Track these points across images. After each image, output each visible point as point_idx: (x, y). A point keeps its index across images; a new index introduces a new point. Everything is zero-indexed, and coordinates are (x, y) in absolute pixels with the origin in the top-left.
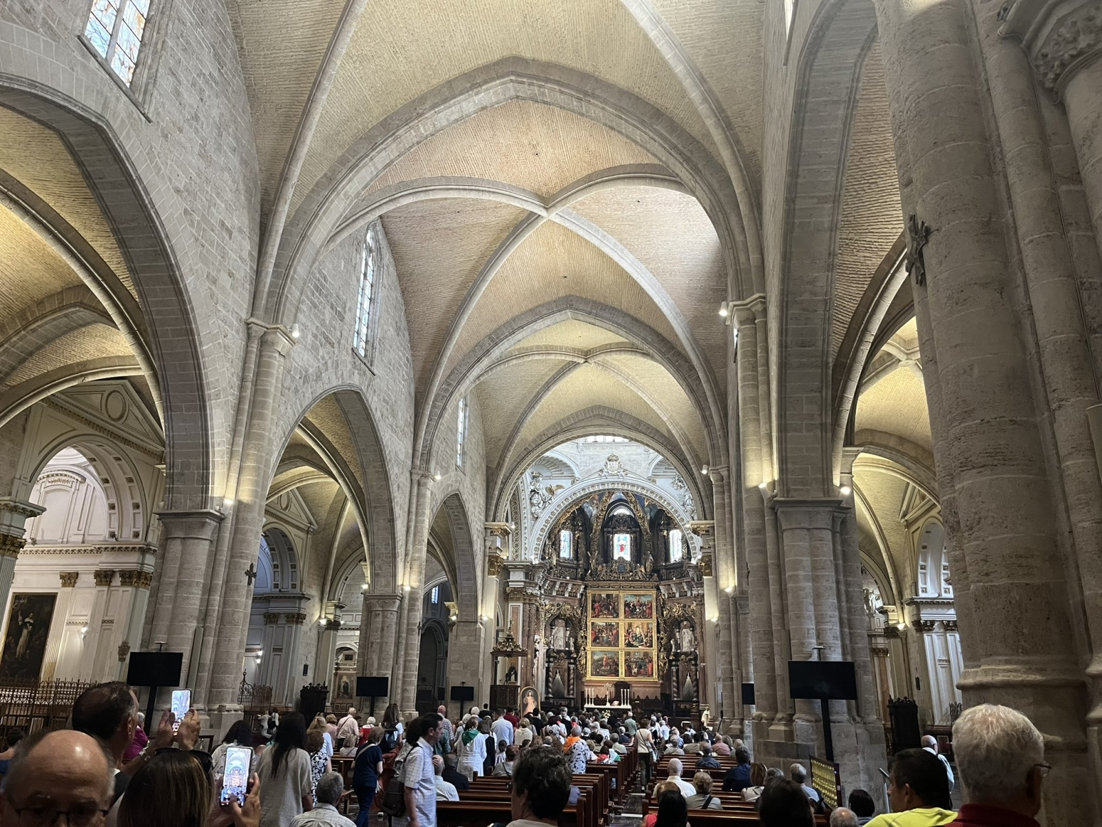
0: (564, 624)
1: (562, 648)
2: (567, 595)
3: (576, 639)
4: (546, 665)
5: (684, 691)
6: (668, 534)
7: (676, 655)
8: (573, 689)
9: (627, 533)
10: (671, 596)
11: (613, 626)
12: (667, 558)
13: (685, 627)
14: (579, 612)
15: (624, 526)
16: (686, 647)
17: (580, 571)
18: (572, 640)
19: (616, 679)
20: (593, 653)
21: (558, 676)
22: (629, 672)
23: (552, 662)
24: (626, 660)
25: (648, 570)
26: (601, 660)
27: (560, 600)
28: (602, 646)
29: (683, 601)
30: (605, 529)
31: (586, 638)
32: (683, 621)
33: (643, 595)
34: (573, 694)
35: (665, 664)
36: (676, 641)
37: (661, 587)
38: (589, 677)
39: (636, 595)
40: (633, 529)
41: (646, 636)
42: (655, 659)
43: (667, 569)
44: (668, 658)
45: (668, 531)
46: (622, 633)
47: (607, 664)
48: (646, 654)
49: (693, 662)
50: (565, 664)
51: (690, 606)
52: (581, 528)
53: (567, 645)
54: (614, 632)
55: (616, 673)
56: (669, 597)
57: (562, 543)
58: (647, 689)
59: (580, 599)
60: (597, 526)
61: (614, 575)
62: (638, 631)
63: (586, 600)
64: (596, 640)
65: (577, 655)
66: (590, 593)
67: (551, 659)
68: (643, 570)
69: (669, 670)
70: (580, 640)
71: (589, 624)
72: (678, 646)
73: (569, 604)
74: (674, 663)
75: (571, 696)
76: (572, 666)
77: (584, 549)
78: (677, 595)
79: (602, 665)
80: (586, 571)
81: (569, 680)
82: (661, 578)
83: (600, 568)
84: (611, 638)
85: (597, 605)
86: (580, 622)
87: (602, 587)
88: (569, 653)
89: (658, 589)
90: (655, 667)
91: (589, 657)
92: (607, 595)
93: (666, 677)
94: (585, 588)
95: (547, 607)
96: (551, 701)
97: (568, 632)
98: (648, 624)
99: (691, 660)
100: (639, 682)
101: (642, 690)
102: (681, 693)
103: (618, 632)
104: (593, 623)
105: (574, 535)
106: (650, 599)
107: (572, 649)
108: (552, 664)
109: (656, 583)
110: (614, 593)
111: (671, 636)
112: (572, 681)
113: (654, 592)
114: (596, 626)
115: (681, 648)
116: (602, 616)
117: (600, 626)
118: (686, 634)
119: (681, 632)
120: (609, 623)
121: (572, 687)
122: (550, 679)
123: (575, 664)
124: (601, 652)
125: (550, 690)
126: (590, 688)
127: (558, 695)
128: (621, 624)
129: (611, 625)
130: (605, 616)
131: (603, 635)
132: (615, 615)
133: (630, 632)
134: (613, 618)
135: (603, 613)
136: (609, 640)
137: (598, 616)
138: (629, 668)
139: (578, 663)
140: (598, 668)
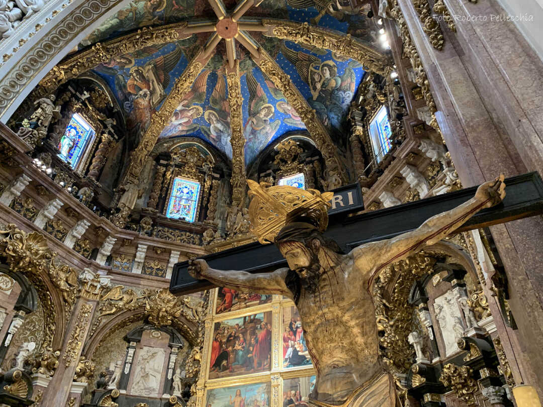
0: (167, 341)
3: (186, 371)
6: (366, 130)
7: (429, 372)
9: (299, 170)
11: (259, 321)
15: (293, 163)
20: (211, 396)
28: (232, 373)
31: (202, 361)
53: (168, 386)
54: (261, 334)
71: (209, 328)
72: (432, 346)
103: (269, 333)
104: (218, 325)
105: (203, 185)
114: (224, 330)
115: (441, 351)
116: (237, 306)
117: (232, 327)
118: (446, 307)
119: (431, 309)
120: (250, 316)
124: (229, 389)
128: (275, 313)
129: (254, 321)
130: (243, 304)
131: (238, 347)
132: (264, 298)
133: (297, 328)
134: (259, 304)
135: (240, 298)
136: (250, 355)
137: (228, 308)
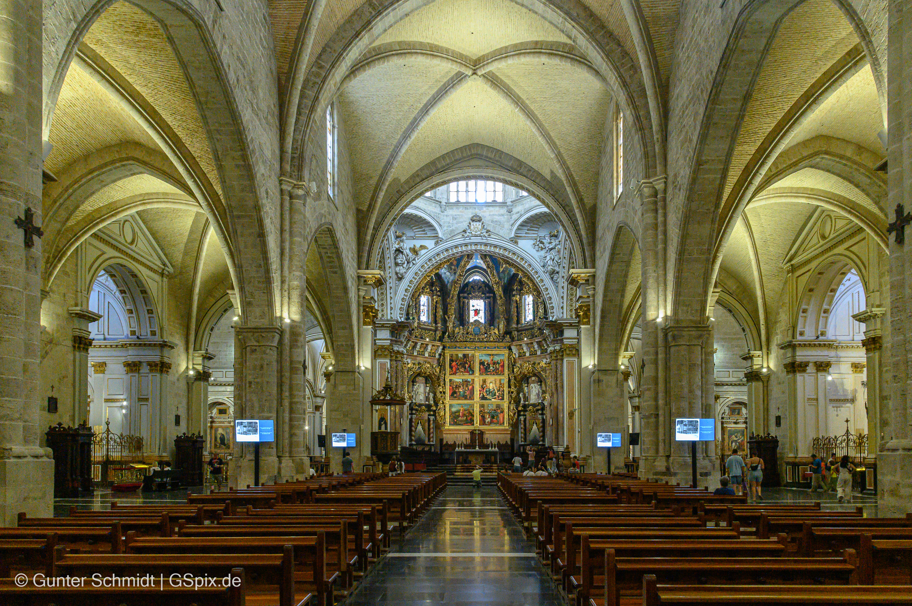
0: (424, 381)
1: (423, 402)
2: (427, 355)
3: (435, 394)
4: (410, 416)
5: (531, 436)
6: (520, 299)
7: (525, 406)
8: (433, 437)
9: (482, 298)
10: (522, 355)
11: (469, 382)
12: (518, 322)
13: (533, 382)
14: (438, 370)
15: (479, 292)
16: (533, 399)
17: (439, 334)
18: (431, 395)
19: (471, 428)
20: (451, 406)
21: (420, 427)
22: (483, 421)
23: (414, 414)
24: (480, 411)
25: (501, 332)
26: (458, 411)
27: (420, 359)
28: (459, 399)
29: (532, 359)
30: (461, 295)
31: (444, 393)
32: (530, 377)
33: (496, 355)
34: (433, 441)
35: (514, 414)
36: (524, 395)
37: (512, 347)
38: (447, 426)
39: (490, 355)
40: (488, 295)
41: (499, 391)
42: (506, 410)
43: (518, 331)
44: (517, 409)
45: (521, 295)
46: (477, 388)
47: (464, 415)
48: (498, 406)
49: (540, 412)
50: (426, 415)
51: (539, 364)
52: (439, 293)
53: (427, 399)
54: (470, 387)
55: (472, 422)
56: (519, 356)
57: (422, 308)
58: (499, 435)
59: (439, 360)
60: (455, 292)
61: (471, 336)
62: (491, 386)
63: (444, 359)
64: (453, 394)
65: (437, 407)
66: (448, 353)
67: (414, 412)
68: (497, 332)
69: (518, 419)
70: (439, 395)
71: (447, 380)
72: (526, 399)
73: (429, 363)
74: (522, 413)
75: (431, 443)
76: (432, 418)
77: (441, 313)
78: (528, 354)
80: (444, 333)
81: (429, 429)
82: (513, 339)
83: (457, 330)
84: (467, 393)
85: (454, 364)
86: (438, 379)
87: (459, 347)
88: (429, 407)
89: (510, 349)
90: (506, 416)
91: (447, 409)
92: (465, 356)
93: (515, 426)
94: (443, 349)
95: (409, 366)
96: (415, 447)
97: (428, 388)
98: (500, 380)
99: (538, 410)
100: (492, 430)
101: (494, 436)
102: (528, 438)
103: (473, 387)
104: (450, 380)
105: (433, 300)
106: (502, 358)
107: (432, 402)
108: (414, 416)
109: (509, 344)
110: (470, 353)
111: (520, 390)
112: (432, 430)
113: (506, 352)
114: (454, 382)
115: (529, 400)
116: (459, 373)
117: (457, 382)
118: (534, 389)
119: (529, 387)
120: (465, 379)
121: (432, 435)
122: (413, 428)
123: (434, 415)
124: (458, 405)
125: (413, 438)
126: (448, 436)
127: (420, 442)
128: (476, 380)
129: (467, 381)
130: (462, 373)
132: (471, 372)
133: (484, 387)
134: (469, 375)
135: (460, 370)
136: (465, 394)
137: (455, 374)
138: (483, 418)
139: (437, 414)
140: (455, 418)
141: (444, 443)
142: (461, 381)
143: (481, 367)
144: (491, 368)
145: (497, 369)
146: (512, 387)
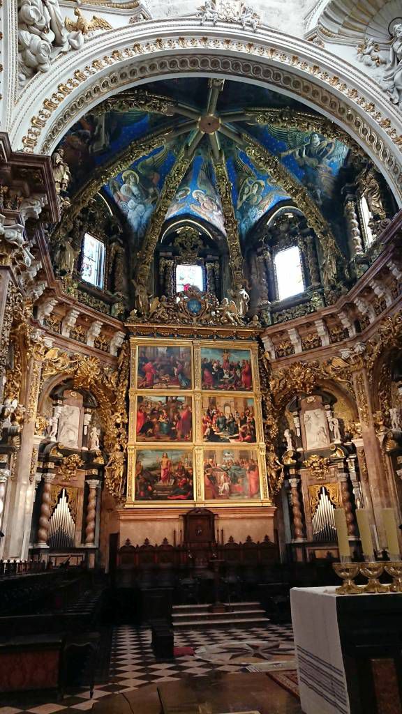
0: (81, 402)
1: (76, 447)
2: (90, 344)
3: (104, 430)
5: (317, 524)
6: (272, 258)
7: (296, 457)
8: (94, 530)
9: (199, 264)
10: (284, 354)
11: (180, 402)
12: (272, 295)
13: (312, 406)
14: (113, 379)
15: (193, 253)
17: (118, 308)
19: (186, 504)
20: (140, 454)
21: (63, 509)
23: (51, 472)
24: (207, 466)
26: (155, 467)
27: (75, 349)
28: (158, 439)
30: (161, 254)
31: (126, 426)
32: (305, 396)
33: (236, 351)
34: (93, 541)
37: (264, 339)
38: (131, 503)
40: (209, 257)
41: (243, 422)
43: (274, 310)
45: (273, 254)
46: (198, 416)
48: (244, 455)
50: (80, 478)
53: (85, 440)
54: (183, 414)
58: (248, 524)
59: (116, 357)
61: (182, 315)
63: (128, 357)
64: (146, 430)
66: (136, 345)
67: (51, 465)
70: (112, 431)
71: (133, 399)
72: (298, 441)
73: (94, 360)
74: (292, 472)
75: (90, 545)
76: (94, 483)
77: (124, 274)
78: (298, 350)
79: (157, 478)
81: (86, 511)
83: (155, 303)
86: (113, 398)
87: (159, 335)
88: (88, 457)
89: (261, 345)
91: (132, 461)
92: (171, 351)
94: (127, 338)
95: (48, 356)
96: (45, 558)
97: (89, 417)
98: (246, 400)
100: (233, 510)
101: (238, 524)
102: (309, 528)
104: (140, 399)
105: (108, 250)
108: (50, 476)
109: (257, 332)
110: (182, 345)
112: (92, 514)
113: (255, 345)
114: (148, 404)
115: (304, 445)
116: (159, 385)
117: (155, 403)
118: (312, 418)
119: (301, 417)
120: (172, 397)
121: (91, 525)
122: (46, 508)
123: (101, 477)
124: (156, 452)
125: (43, 533)
126: (132, 526)
127: (60, 542)
128: (197, 400)
129: (176, 401)
130: (164, 385)
131: (161, 420)
132: (184, 384)
133: (213, 414)
134: (180, 389)
135: (160, 379)
136: (173, 428)
137: (150, 385)
138: (212, 481)
139: (107, 475)
140: (149, 484)
141: (122, 543)
142: (163, 400)
143: (206, 372)
144: (226, 376)
145: (239, 379)
146: (270, 416)
